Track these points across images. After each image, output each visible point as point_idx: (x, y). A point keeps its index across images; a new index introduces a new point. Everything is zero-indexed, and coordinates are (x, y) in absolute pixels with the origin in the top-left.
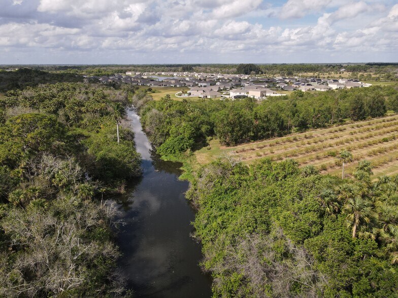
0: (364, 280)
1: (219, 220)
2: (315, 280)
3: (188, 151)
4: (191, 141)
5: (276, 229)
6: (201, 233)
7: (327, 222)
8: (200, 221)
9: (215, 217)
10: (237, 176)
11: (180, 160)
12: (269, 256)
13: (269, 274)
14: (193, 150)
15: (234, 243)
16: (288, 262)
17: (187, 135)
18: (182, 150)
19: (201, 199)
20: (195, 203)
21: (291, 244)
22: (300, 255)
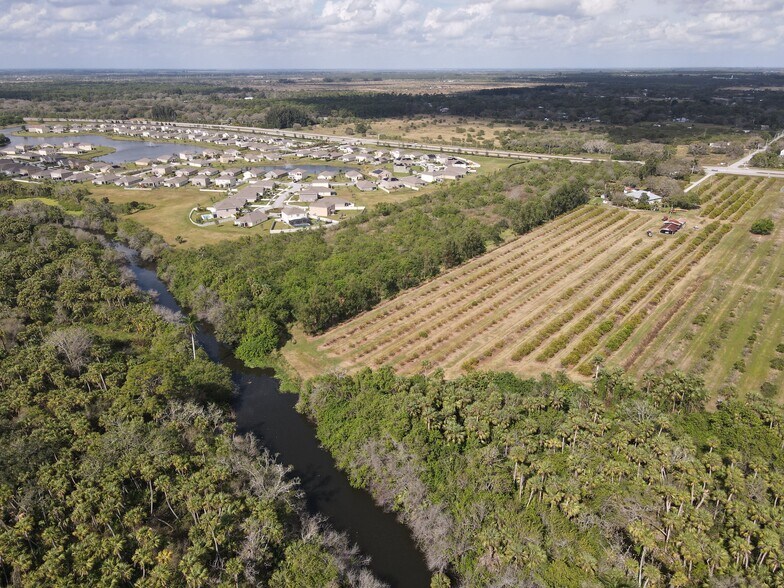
0: (433, 453)
1: (341, 431)
2: (409, 458)
3: (274, 352)
4: (276, 339)
5: (385, 432)
6: (326, 443)
7: (414, 421)
8: (322, 433)
9: (337, 429)
10: (344, 388)
11: (269, 365)
12: (382, 451)
13: (384, 461)
14: (278, 349)
15: (358, 447)
16: (394, 452)
17: (269, 333)
18: (268, 351)
19: (316, 414)
20: (310, 417)
21: (395, 441)
22: (401, 447)
